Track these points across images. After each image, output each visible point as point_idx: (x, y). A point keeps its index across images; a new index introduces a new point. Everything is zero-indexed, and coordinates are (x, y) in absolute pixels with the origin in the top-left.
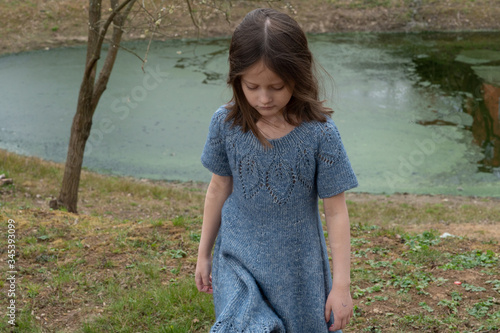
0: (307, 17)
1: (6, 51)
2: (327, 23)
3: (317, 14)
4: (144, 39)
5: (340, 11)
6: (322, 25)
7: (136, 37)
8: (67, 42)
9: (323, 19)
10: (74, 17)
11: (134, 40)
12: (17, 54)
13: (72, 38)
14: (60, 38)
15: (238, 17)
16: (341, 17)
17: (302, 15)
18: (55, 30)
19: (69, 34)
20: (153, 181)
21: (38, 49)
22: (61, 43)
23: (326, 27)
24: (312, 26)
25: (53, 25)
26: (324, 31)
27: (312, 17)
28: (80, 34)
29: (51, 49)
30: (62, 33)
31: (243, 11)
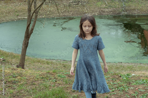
0: (92, 11)
1: (3, 21)
2: (98, 13)
3: (95, 10)
4: (44, 18)
5: (101, 9)
6: (96, 13)
7: (42, 17)
8: (21, 19)
9: (97, 12)
10: (23, 11)
11: (41, 18)
12: (6, 22)
13: (23, 18)
14: (19, 17)
15: (72, 11)
16: (102, 11)
17: (90, 10)
19: (22, 16)
20: (47, 59)
21: (13, 21)
22: (20, 19)
23: (97, 14)
24: (93, 13)
25: (17, 14)
26: (97, 15)
27: (93, 11)
28: (25, 16)
30: (20, 16)
31: (73, 9)
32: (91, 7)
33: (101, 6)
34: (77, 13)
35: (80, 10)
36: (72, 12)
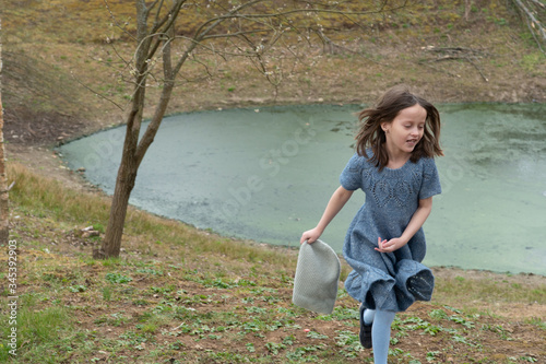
0: (500, 85)
1: (178, 110)
2: (521, 92)
3: (511, 82)
4: (321, 103)
5: (537, 81)
6: (514, 94)
7: (314, 100)
8: (241, 103)
9: (517, 88)
10: (253, 77)
11: (312, 103)
12: (188, 113)
13: (247, 99)
14: (235, 98)
15: (424, 83)
16: (538, 86)
17: (495, 83)
18: (231, 90)
19: (244, 95)
21: (210, 109)
22: (236, 104)
23: (518, 96)
24: (504, 95)
25: (230, 85)
26: (516, 100)
27: (505, 85)
28: (256, 95)
29: (224, 110)
30: (237, 94)
31: (430, 76)
32: (501, 69)
33: (536, 69)
34: (442, 92)
35: (455, 79)
36: (426, 87)
